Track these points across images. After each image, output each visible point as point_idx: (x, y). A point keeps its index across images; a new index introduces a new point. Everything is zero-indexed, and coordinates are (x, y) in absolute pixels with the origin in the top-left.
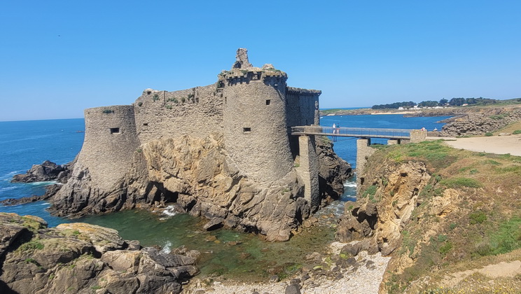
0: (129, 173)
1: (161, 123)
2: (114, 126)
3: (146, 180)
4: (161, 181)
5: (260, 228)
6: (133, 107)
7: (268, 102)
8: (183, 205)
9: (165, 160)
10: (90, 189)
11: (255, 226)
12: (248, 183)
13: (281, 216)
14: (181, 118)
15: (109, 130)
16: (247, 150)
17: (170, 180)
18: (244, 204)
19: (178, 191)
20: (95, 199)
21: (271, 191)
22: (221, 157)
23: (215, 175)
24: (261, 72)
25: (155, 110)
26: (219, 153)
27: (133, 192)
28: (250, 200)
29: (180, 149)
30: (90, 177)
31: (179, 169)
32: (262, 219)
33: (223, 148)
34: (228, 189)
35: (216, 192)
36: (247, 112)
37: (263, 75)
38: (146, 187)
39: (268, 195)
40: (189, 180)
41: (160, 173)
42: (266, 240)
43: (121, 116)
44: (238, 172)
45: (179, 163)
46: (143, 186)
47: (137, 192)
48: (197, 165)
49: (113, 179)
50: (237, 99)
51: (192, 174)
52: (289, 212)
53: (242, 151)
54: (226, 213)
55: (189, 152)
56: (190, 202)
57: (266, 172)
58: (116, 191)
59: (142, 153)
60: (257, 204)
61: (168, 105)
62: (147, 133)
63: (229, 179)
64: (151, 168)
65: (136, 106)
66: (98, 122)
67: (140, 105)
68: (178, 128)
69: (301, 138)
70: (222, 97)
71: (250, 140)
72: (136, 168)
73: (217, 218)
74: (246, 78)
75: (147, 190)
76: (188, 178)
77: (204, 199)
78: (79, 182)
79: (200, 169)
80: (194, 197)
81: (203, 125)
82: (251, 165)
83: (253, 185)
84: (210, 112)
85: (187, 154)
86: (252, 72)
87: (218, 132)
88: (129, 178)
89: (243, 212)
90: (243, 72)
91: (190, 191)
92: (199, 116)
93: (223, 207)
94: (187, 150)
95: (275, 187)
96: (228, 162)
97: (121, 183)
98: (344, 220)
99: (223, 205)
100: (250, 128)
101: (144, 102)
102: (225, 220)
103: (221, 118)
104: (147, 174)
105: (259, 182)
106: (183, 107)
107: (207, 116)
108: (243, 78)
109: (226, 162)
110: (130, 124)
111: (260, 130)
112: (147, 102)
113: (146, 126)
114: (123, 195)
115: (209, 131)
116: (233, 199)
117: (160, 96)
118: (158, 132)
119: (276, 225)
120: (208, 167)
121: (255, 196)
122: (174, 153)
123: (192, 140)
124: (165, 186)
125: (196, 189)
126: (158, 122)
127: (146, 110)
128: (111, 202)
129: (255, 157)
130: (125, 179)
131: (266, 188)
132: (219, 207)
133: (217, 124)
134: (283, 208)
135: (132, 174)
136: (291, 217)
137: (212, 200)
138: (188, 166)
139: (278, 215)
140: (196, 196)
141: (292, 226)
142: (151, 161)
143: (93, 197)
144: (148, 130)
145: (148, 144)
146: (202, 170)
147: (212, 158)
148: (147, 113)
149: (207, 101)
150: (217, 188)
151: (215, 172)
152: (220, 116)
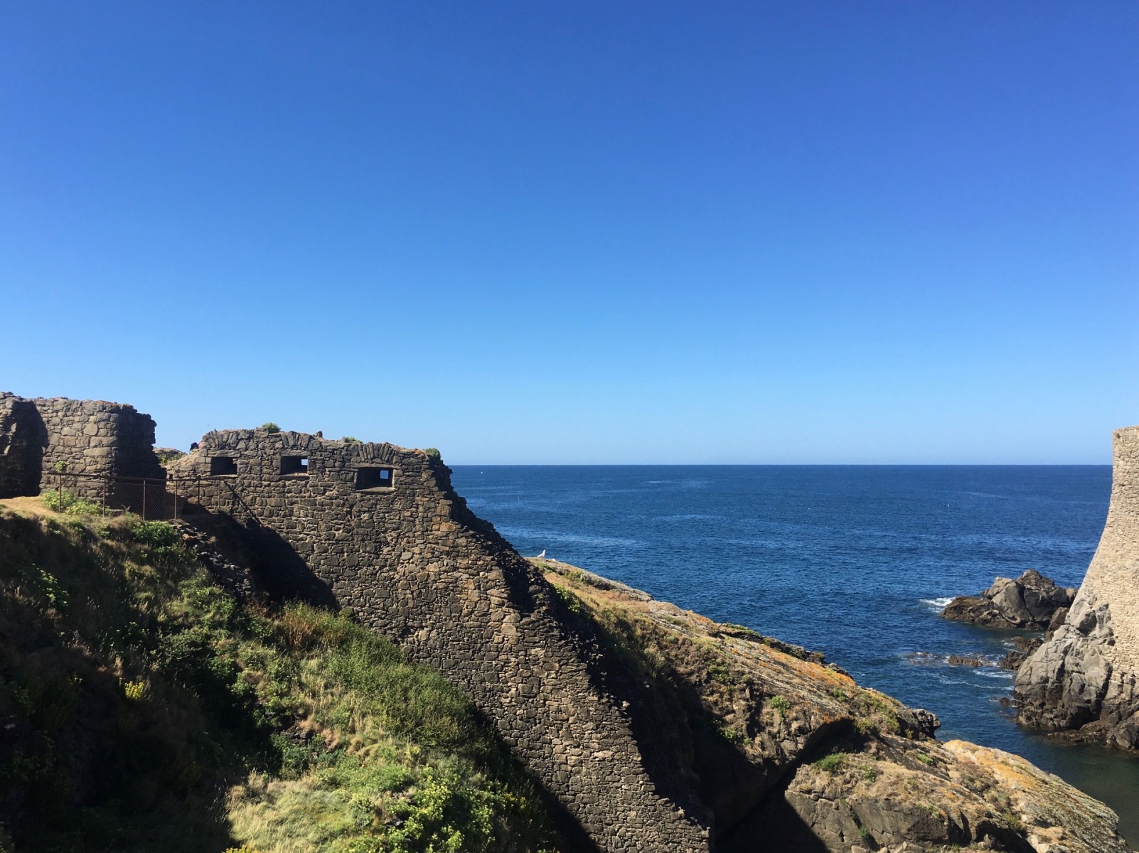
10: (1110, 671)
20: (1120, 704)
30: (1111, 634)
78: (1080, 643)
143: (1116, 697)
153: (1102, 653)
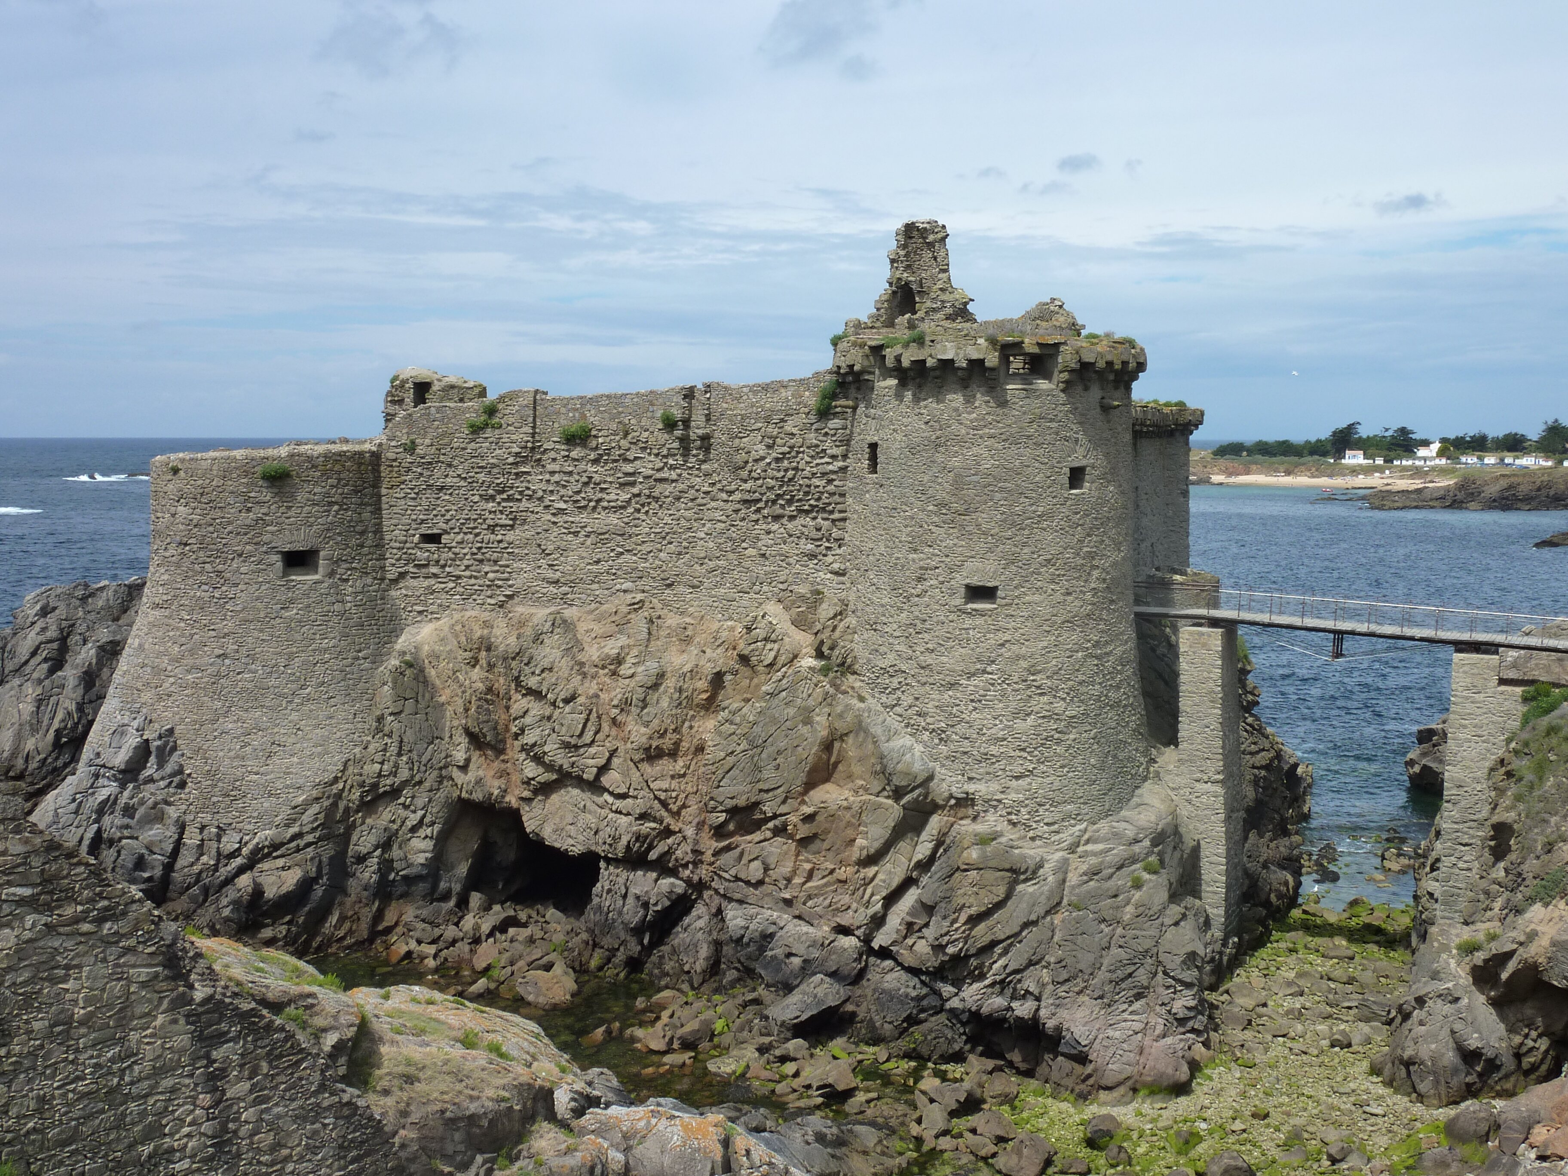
0: (359, 762)
1: (510, 536)
2: (299, 543)
3: (441, 795)
4: (512, 800)
5: (1058, 1029)
6: (376, 456)
7: (1076, 476)
8: (632, 914)
9: (537, 709)
10: (182, 828)
11: (1035, 1018)
12: (980, 828)
13: (1142, 976)
14: (613, 519)
15: (275, 558)
16: (975, 681)
17: (555, 798)
18: (974, 920)
19: (599, 850)
20: (201, 872)
21: (1084, 868)
22: (839, 709)
23: (810, 785)
24: (1057, 345)
25: (481, 477)
26: (832, 691)
27: (376, 847)
28: (999, 905)
29: (619, 661)
30: (180, 771)
31: (613, 753)
32: (1061, 991)
33: (846, 667)
34: (872, 851)
35: (808, 861)
36: (982, 518)
37: (1066, 358)
38: (437, 828)
39: (1073, 887)
40: (664, 804)
41: (503, 766)
42: (1091, 1081)
43: (327, 495)
44: (931, 778)
45: (614, 721)
46: (427, 820)
47: (395, 847)
48: (707, 736)
49: (287, 787)
50: (939, 458)
51: (684, 775)
52: (1178, 960)
53: (952, 685)
54: (858, 960)
55: (661, 676)
56: (667, 903)
57: (1057, 785)
58: (302, 843)
59: (422, 670)
60: (1034, 923)
61: (552, 454)
62: (435, 576)
63: (880, 806)
64: (463, 741)
65: (391, 455)
66: (230, 523)
67: (411, 448)
68: (598, 562)
69: (1191, 633)
70: (847, 442)
71: (993, 639)
72: (395, 737)
73: (827, 979)
74: (992, 369)
75: (442, 841)
76: (663, 796)
77: (740, 890)
78: (126, 794)
79: (723, 754)
80: (688, 882)
81: (731, 556)
82: (994, 750)
83: (1003, 840)
84: (774, 502)
85: (655, 686)
86: (1018, 345)
87: (819, 593)
88: (362, 785)
89: (967, 957)
90: (981, 341)
91: (669, 853)
92: (708, 515)
93: (844, 930)
94: (652, 666)
95: (1102, 852)
96: (877, 730)
97: (326, 803)
98: (1439, 1001)
99: (845, 919)
100: (996, 588)
101: (430, 436)
102: (859, 992)
103: (836, 533)
104: (446, 767)
105: (1029, 828)
106: (629, 468)
107: (754, 517)
108: (977, 365)
109: (866, 732)
110: (362, 533)
111: (1037, 598)
112: (444, 435)
113: (432, 547)
114: (331, 858)
115: (765, 588)
116: (891, 899)
117: (509, 415)
118: (491, 576)
119: (1125, 1015)
120: (770, 750)
121: (1020, 888)
122: (584, 675)
123: (669, 622)
124: (530, 826)
125: (701, 847)
126: (492, 528)
127: (437, 473)
128: (284, 890)
129: (1015, 715)
130: (340, 785)
131: (1060, 854)
132: (826, 928)
133: (812, 556)
134: (1148, 944)
135: (377, 767)
136: (1188, 985)
137: (787, 896)
138: (661, 741)
139: (1130, 975)
140: (696, 878)
141: (1190, 1024)
142: (467, 710)
143: (192, 864)
144: (444, 566)
145: (446, 629)
146: (731, 760)
147: (791, 711)
148: (442, 488)
149: (762, 453)
150: (816, 845)
151: (810, 773)
152: (827, 523)
153: (169, 804)
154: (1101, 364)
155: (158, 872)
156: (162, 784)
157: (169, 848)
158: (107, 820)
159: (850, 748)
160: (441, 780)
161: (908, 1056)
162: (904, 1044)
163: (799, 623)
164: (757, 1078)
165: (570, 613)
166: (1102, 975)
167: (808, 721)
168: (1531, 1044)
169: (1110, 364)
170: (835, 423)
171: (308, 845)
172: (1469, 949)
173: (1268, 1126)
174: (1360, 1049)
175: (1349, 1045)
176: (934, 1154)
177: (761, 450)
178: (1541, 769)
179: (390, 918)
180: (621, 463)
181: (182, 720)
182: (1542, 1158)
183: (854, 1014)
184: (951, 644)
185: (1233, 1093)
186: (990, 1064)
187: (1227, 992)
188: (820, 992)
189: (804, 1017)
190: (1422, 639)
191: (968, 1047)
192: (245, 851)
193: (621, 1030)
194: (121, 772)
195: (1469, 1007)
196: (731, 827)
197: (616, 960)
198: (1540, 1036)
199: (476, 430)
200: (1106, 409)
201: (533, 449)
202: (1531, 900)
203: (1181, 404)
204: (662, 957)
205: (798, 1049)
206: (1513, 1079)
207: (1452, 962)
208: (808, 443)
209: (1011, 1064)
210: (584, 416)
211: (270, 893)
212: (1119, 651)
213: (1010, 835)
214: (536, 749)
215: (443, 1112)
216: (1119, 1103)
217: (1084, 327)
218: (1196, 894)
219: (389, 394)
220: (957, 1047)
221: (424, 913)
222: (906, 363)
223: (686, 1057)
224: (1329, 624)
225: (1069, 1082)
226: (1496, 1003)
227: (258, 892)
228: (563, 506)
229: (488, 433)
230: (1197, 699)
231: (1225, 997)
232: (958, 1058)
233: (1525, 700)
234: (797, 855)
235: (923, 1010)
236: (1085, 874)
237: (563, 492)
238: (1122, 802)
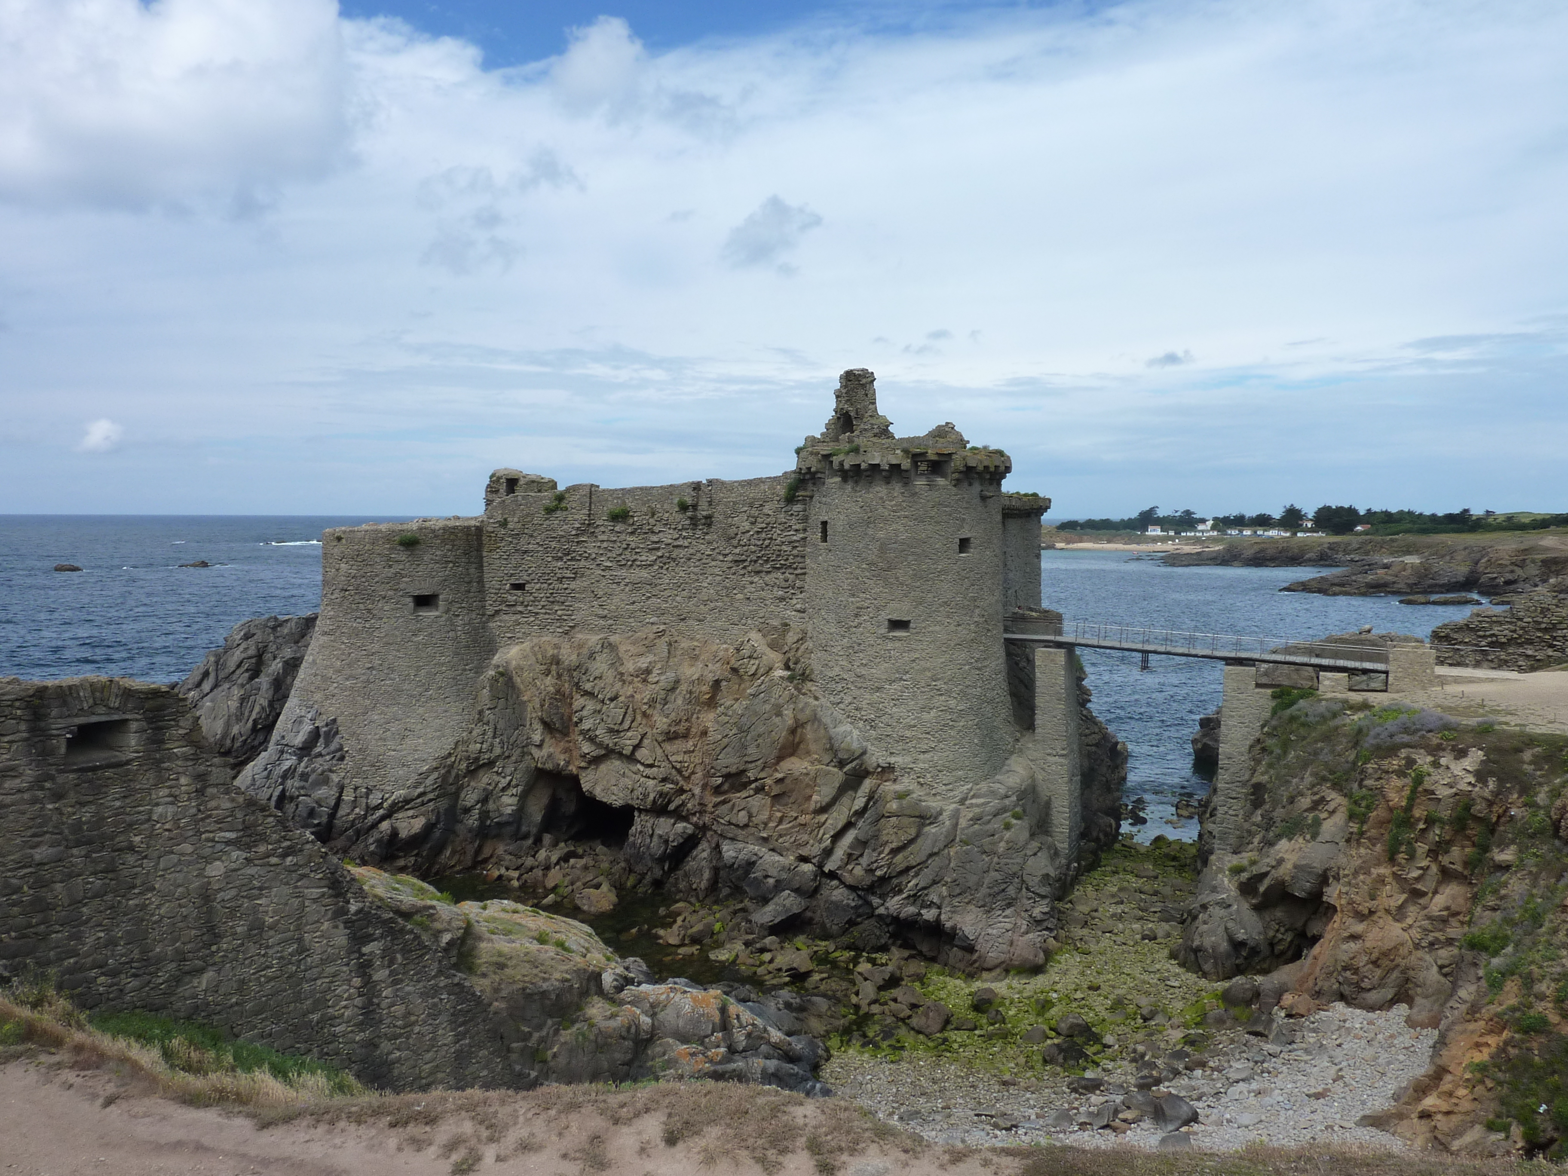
0: (466, 742)
1: (573, 585)
2: (426, 590)
3: (522, 766)
4: (573, 769)
5: (954, 928)
6: (479, 530)
7: (964, 544)
8: (657, 848)
9: (591, 705)
10: (342, 788)
11: (938, 920)
12: (898, 787)
13: (1011, 891)
14: (644, 574)
15: (410, 600)
16: (895, 686)
17: (603, 767)
18: (895, 852)
19: (635, 803)
20: (355, 819)
21: (971, 815)
22: (801, 705)
23: (780, 758)
24: (950, 455)
25: (553, 544)
26: (796, 693)
27: (478, 802)
28: (911, 841)
29: (648, 671)
30: (341, 749)
31: (643, 736)
32: (955, 902)
33: (805, 677)
34: (824, 804)
35: (779, 811)
36: (900, 573)
37: (957, 463)
38: (520, 788)
39: (963, 829)
40: (679, 771)
41: (567, 745)
42: (977, 965)
43: (445, 556)
44: (864, 753)
45: (644, 714)
46: (514, 783)
47: (491, 802)
48: (709, 724)
49: (415, 760)
50: (870, 532)
51: (693, 751)
52: (1037, 880)
53: (878, 689)
54: (815, 880)
55: (677, 682)
56: (681, 840)
57: (951, 757)
58: (426, 799)
59: (511, 678)
60: (936, 854)
61: (602, 529)
62: (521, 612)
63: (828, 773)
64: (538, 727)
65: (490, 529)
66: (377, 575)
67: (504, 524)
68: (633, 603)
69: (1043, 652)
70: (805, 519)
71: (907, 657)
72: (492, 725)
73: (793, 894)
74: (906, 471)
75: (523, 797)
76: (678, 766)
77: (732, 831)
78: (303, 764)
79: (720, 737)
80: (696, 825)
81: (725, 599)
82: (908, 734)
83: (914, 796)
84: (756, 561)
85: (673, 689)
86: (924, 454)
87: (786, 625)
88: (468, 758)
89: (890, 878)
90: (898, 452)
91: (683, 804)
92: (710, 571)
93: (804, 859)
94: (671, 675)
95: (983, 804)
96: (827, 720)
97: (443, 771)
98: (1217, 908)
99: (804, 852)
100: (909, 622)
101: (517, 515)
102: (815, 903)
103: (798, 583)
104: (527, 746)
105: (931, 787)
106: (655, 538)
107: (742, 572)
108: (895, 468)
109: (820, 721)
110: (469, 583)
111: (937, 628)
112: (528, 515)
113: (519, 592)
114: (446, 810)
115: (749, 622)
116: (837, 837)
117: (572, 501)
118: (559, 613)
119: (1000, 919)
120: (753, 734)
121: (927, 829)
122: (624, 682)
123: (683, 645)
124: (585, 787)
125: (706, 801)
126: (560, 580)
127: (523, 541)
128: (413, 832)
129: (923, 709)
130: (453, 759)
131: (954, 805)
132: (792, 858)
133: (782, 599)
134: (1015, 868)
135: (478, 746)
136: (1043, 897)
137: (765, 835)
138: (677, 728)
139: (1003, 890)
140: (701, 822)
141: (1045, 924)
142: (542, 706)
143: (348, 814)
144: (527, 606)
145: (528, 649)
146: (726, 740)
147: (768, 707)
148: (526, 552)
149: (747, 528)
150: (785, 800)
151: (780, 749)
152: (791, 577)
153: (331, 771)
154: (981, 468)
155: (324, 819)
156: (328, 758)
157: (333, 803)
158: (289, 783)
159: (809, 732)
160: (523, 754)
161: (849, 948)
162: (845, 940)
163: (773, 646)
164: (744, 964)
165: (613, 639)
166: (984, 890)
167: (779, 714)
168: (1280, 936)
169: (986, 468)
170: (798, 507)
171: (430, 800)
172: (1237, 871)
173: (1099, 995)
174: (1162, 941)
175: (1155, 938)
176: (868, 1016)
177: (746, 525)
178: (1286, 746)
179: (486, 852)
180: (650, 535)
181: (342, 713)
182: (1289, 1016)
183: (811, 919)
184: (878, 660)
185: (1075, 972)
186: (906, 953)
187: (1071, 902)
188: (787, 903)
189: (776, 921)
190: (1203, 657)
191: (890, 942)
192: (385, 805)
193: (649, 930)
194: (300, 749)
195: (1238, 910)
196: (726, 787)
197: (645, 881)
198: (1286, 931)
199: (550, 511)
200: (984, 498)
201: (589, 525)
202: (1279, 837)
203: (1035, 495)
204: (677, 879)
205: (771, 943)
206: (1268, 962)
207: (1226, 880)
208: (779, 521)
209: (920, 953)
210: (624, 502)
211: (403, 834)
212: (993, 665)
213: (918, 793)
214: (590, 733)
215: (524, 989)
216: (996, 979)
217: (968, 442)
218: (1047, 833)
219: (488, 486)
220: (883, 941)
221: (511, 848)
222: (847, 466)
223: (695, 949)
224: (1139, 646)
225: (961, 965)
226: (1257, 908)
227: (394, 833)
228: (609, 564)
229: (559, 513)
230: (1048, 698)
231: (1069, 906)
232: (884, 949)
233: (1274, 697)
234: (772, 806)
235: (859, 916)
236: (971, 820)
237: (609, 554)
238: (996, 769)
